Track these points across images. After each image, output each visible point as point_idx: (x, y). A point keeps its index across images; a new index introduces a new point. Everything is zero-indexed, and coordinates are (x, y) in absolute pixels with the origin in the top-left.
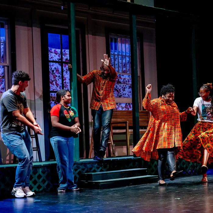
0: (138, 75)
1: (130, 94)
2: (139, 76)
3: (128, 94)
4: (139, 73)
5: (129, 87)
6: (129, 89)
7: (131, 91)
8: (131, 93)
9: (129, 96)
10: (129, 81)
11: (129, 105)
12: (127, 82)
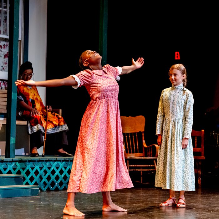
0: (20, 39)
1: (5, 65)
2: (20, 41)
3: (2, 66)
4: (21, 37)
5: (5, 56)
6: (4, 58)
7: (8, 62)
8: (7, 65)
9: (4, 68)
10: (6, 46)
11: (2, 82)
12: (2, 48)
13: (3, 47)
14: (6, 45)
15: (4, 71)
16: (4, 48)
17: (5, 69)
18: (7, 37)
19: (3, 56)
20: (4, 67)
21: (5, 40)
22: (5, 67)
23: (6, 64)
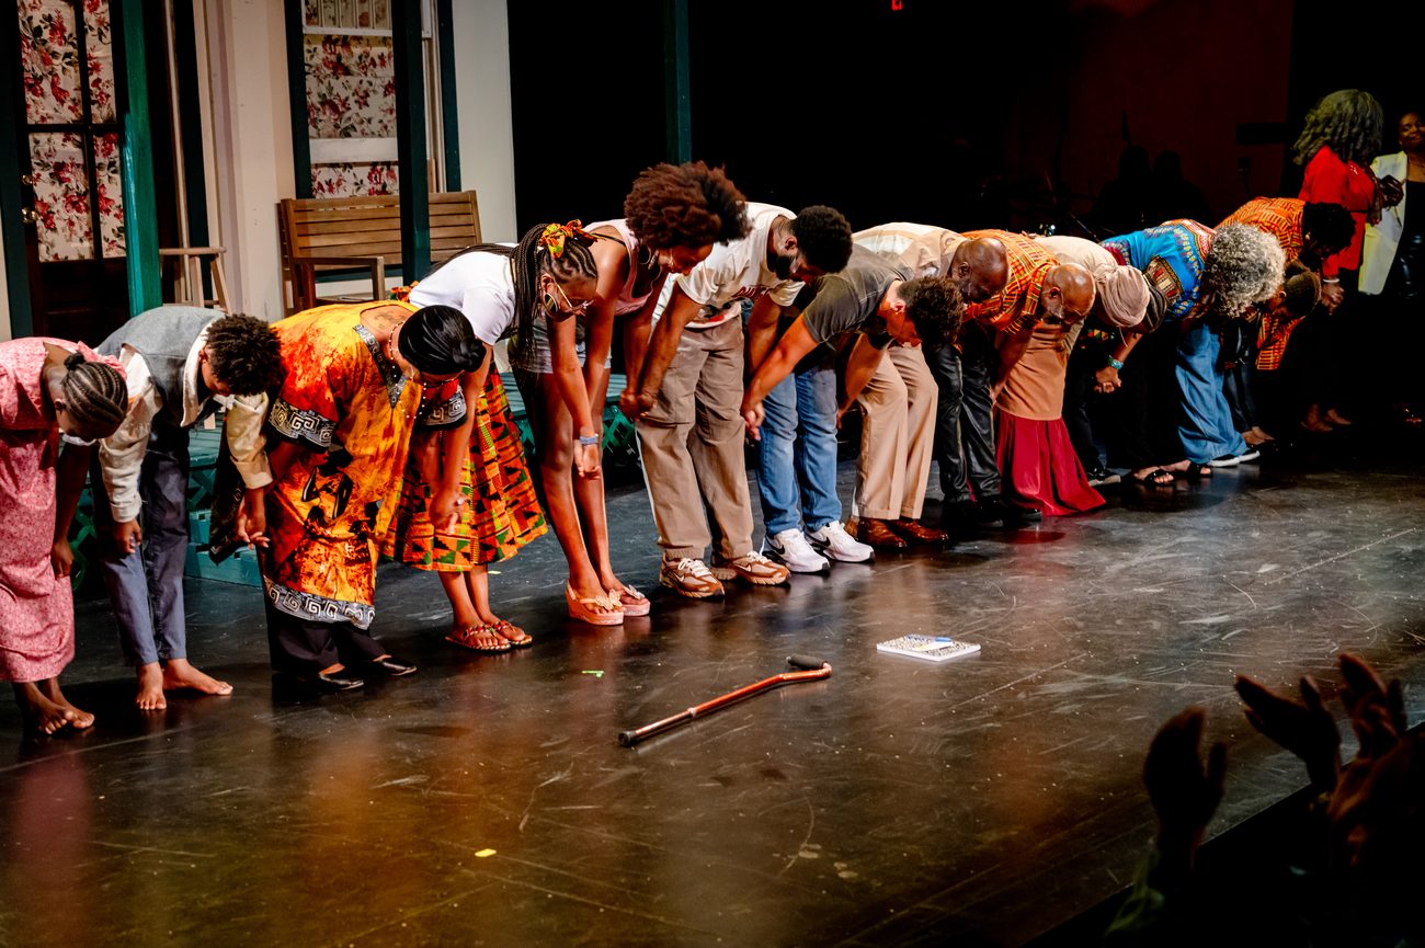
0: (426, 34)
1: (388, 117)
2: (430, 40)
4: (429, 28)
5: (386, 88)
6: (385, 95)
8: (394, 114)
9: (386, 127)
10: (386, 59)
11: (385, 167)
12: (375, 66)
13: (378, 61)
14: (386, 54)
15: (388, 136)
16: (383, 64)
17: (389, 128)
18: (389, 33)
19: (382, 90)
20: (385, 122)
21: (384, 40)
22: (389, 121)
23: (391, 112)
